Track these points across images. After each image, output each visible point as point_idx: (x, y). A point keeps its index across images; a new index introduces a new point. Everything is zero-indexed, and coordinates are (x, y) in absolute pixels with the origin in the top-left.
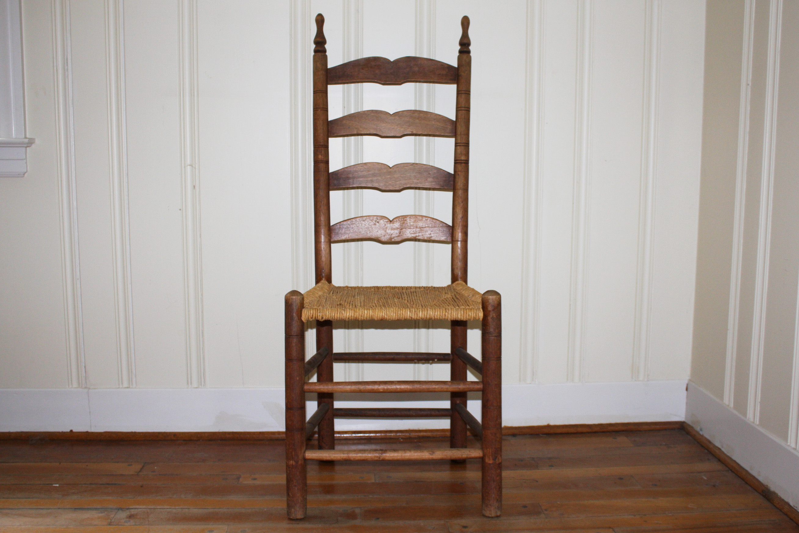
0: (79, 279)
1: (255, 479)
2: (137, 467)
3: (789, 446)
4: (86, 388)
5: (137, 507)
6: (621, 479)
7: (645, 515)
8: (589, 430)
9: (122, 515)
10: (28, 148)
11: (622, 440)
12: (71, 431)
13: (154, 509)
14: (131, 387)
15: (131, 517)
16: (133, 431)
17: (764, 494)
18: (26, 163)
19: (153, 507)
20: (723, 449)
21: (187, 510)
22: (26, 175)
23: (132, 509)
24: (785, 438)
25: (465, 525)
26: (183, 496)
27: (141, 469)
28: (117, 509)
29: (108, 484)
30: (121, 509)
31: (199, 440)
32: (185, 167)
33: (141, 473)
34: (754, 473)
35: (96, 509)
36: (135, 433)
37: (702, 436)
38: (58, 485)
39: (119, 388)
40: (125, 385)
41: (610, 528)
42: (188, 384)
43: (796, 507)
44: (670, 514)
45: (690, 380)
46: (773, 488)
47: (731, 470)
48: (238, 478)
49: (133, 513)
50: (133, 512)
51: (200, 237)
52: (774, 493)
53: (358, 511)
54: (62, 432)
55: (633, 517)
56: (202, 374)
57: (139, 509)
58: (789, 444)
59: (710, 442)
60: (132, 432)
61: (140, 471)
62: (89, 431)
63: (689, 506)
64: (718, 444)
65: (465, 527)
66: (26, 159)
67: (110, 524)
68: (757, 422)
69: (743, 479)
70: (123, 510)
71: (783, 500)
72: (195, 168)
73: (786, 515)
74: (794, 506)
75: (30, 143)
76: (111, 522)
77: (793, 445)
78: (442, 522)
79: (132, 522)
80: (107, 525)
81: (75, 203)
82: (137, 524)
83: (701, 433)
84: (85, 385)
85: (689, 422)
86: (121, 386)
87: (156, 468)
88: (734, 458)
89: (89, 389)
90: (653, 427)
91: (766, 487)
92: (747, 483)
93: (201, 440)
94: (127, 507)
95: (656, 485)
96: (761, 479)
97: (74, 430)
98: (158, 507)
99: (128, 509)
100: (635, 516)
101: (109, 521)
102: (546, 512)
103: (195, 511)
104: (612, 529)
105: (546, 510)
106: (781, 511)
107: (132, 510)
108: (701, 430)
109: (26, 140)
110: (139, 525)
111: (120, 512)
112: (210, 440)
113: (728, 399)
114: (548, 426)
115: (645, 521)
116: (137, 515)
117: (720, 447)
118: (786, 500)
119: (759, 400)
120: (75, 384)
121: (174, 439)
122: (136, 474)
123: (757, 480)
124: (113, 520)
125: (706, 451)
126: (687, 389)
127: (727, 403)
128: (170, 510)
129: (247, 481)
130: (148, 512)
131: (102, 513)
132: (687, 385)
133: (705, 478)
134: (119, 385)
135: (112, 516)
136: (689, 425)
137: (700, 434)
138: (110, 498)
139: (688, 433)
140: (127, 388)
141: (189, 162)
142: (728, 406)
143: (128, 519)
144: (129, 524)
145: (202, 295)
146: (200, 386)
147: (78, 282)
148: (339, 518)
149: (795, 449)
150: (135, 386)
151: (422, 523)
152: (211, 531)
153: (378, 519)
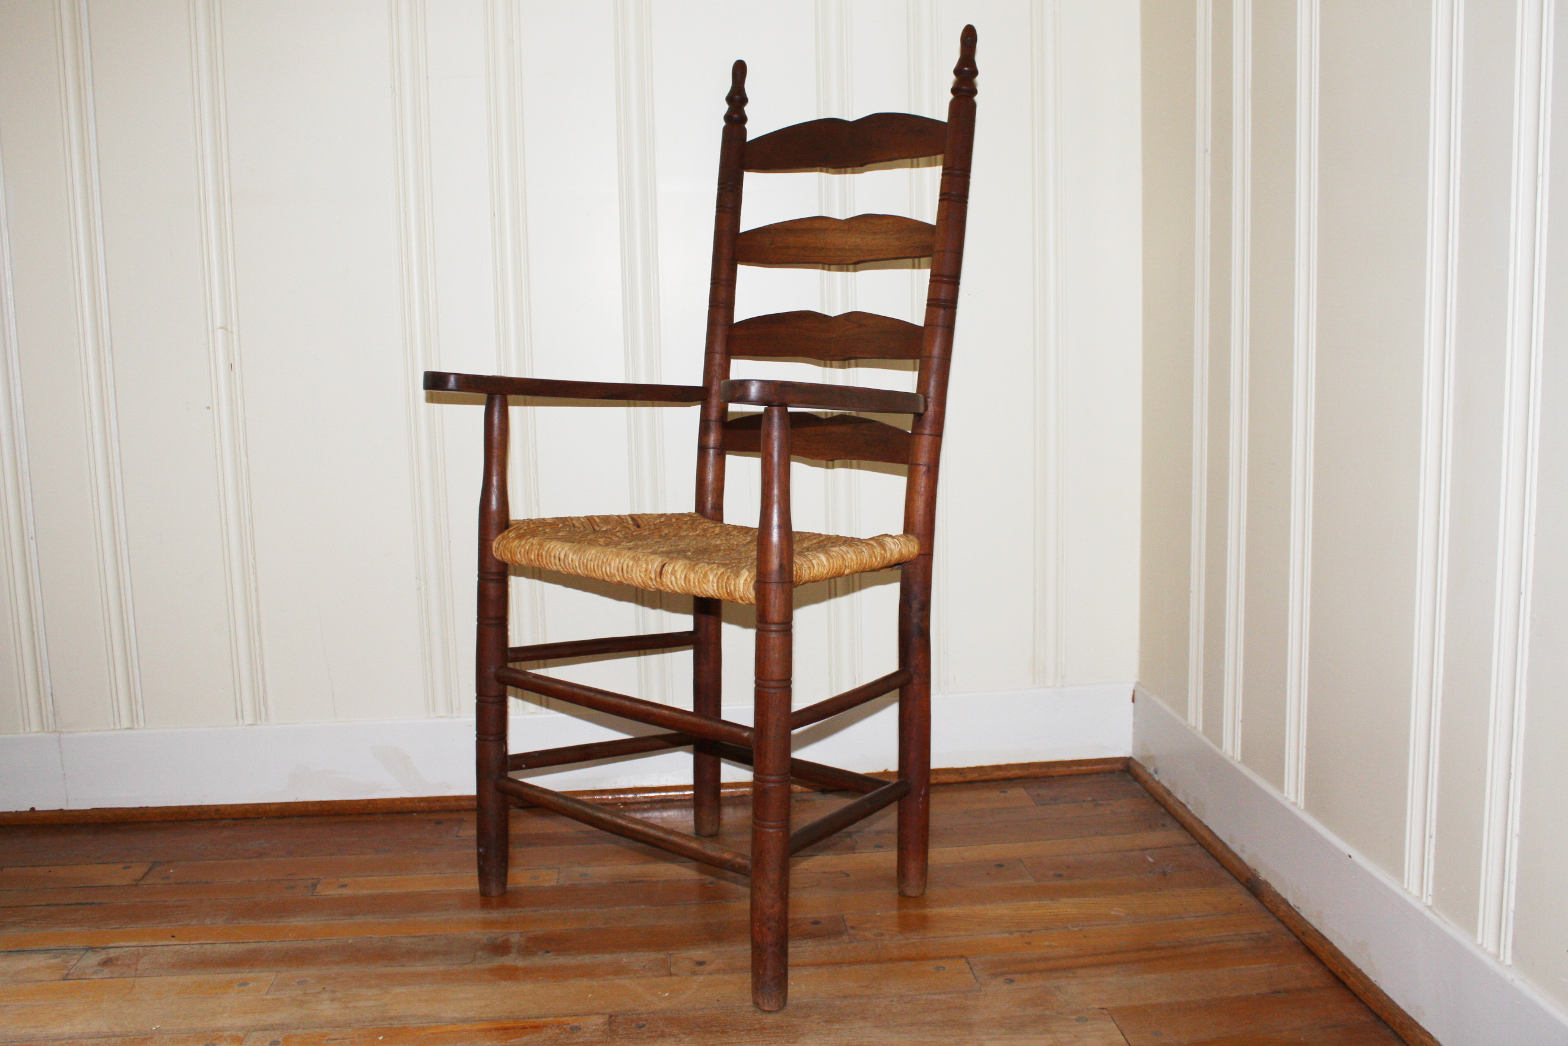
0: (34, 538)
1: (344, 886)
2: (138, 871)
3: (1286, 798)
4: (55, 731)
5: (122, 944)
6: (1000, 866)
7: (1030, 932)
8: (960, 779)
9: (92, 960)
11: (1018, 793)
12: (33, 809)
13: (152, 945)
14: (136, 727)
15: (106, 963)
16: (144, 805)
17: (1249, 885)
19: (149, 944)
20: (1189, 807)
21: (209, 946)
23: (112, 947)
24: (1280, 784)
25: (701, 959)
26: (208, 922)
27: (146, 874)
28: (84, 949)
29: (79, 903)
30: (92, 949)
31: (262, 818)
32: (213, 331)
33: (142, 882)
34: (1235, 848)
35: (47, 951)
36: (147, 808)
37: (1158, 782)
39: (114, 729)
40: (126, 724)
41: (962, 957)
42: (237, 718)
43: (1298, 908)
44: (1076, 929)
45: (1138, 683)
46: (1263, 875)
47: (1200, 844)
48: (314, 886)
49: (111, 955)
50: (112, 953)
51: (247, 455)
52: (1266, 883)
53: (515, 938)
54: (16, 812)
55: (1007, 935)
56: (262, 701)
57: (124, 947)
58: (1286, 795)
59: (1169, 793)
60: (141, 807)
61: (143, 878)
62: (65, 808)
63: (1113, 913)
64: (1181, 797)
65: (700, 963)
67: (65, 977)
68: (1238, 756)
69: (1218, 860)
70: (95, 951)
71: (1279, 895)
72: (232, 333)
73: (1282, 921)
74: (1295, 906)
76: (67, 974)
77: (1292, 798)
78: (662, 955)
79: (106, 972)
80: (59, 980)
81: (20, 402)
82: (114, 976)
83: (1156, 777)
84: (54, 727)
85: (1137, 758)
86: (118, 727)
87: (171, 871)
88: (1206, 821)
89: (62, 732)
90: (1074, 768)
91: (1253, 872)
92: (1223, 866)
93: (264, 818)
94: (104, 946)
95: (1060, 876)
96: (1245, 857)
97: (37, 809)
98: (160, 942)
99: (104, 948)
100: (1011, 933)
101: (66, 972)
102: (852, 932)
103: (226, 948)
104: (966, 958)
105: (852, 928)
106: (1273, 914)
107: (112, 950)
108: (1156, 772)
110: (118, 977)
111: (90, 953)
112: (282, 816)
113: (1195, 718)
115: (1029, 943)
116: (117, 959)
117: (1183, 801)
118: (1284, 895)
119: (1240, 719)
120: (35, 726)
121: (217, 816)
122: (135, 883)
123: (1240, 860)
124: (72, 971)
125: (1163, 810)
126: (1133, 701)
127: (1193, 724)
128: (182, 946)
129: (329, 891)
130: (139, 954)
131: (56, 957)
132: (1134, 691)
133: (1151, 860)
134: (114, 724)
135: (73, 963)
136: (1137, 763)
137: (1154, 780)
138: (77, 929)
139: (1136, 778)
140: (130, 728)
141: (219, 322)
142: (1195, 728)
143: (99, 968)
144: (100, 976)
146: (259, 722)
147: (33, 542)
148: (479, 953)
149: (1295, 804)
150: (142, 724)
151: (624, 958)
152: (244, 983)
153: (548, 952)
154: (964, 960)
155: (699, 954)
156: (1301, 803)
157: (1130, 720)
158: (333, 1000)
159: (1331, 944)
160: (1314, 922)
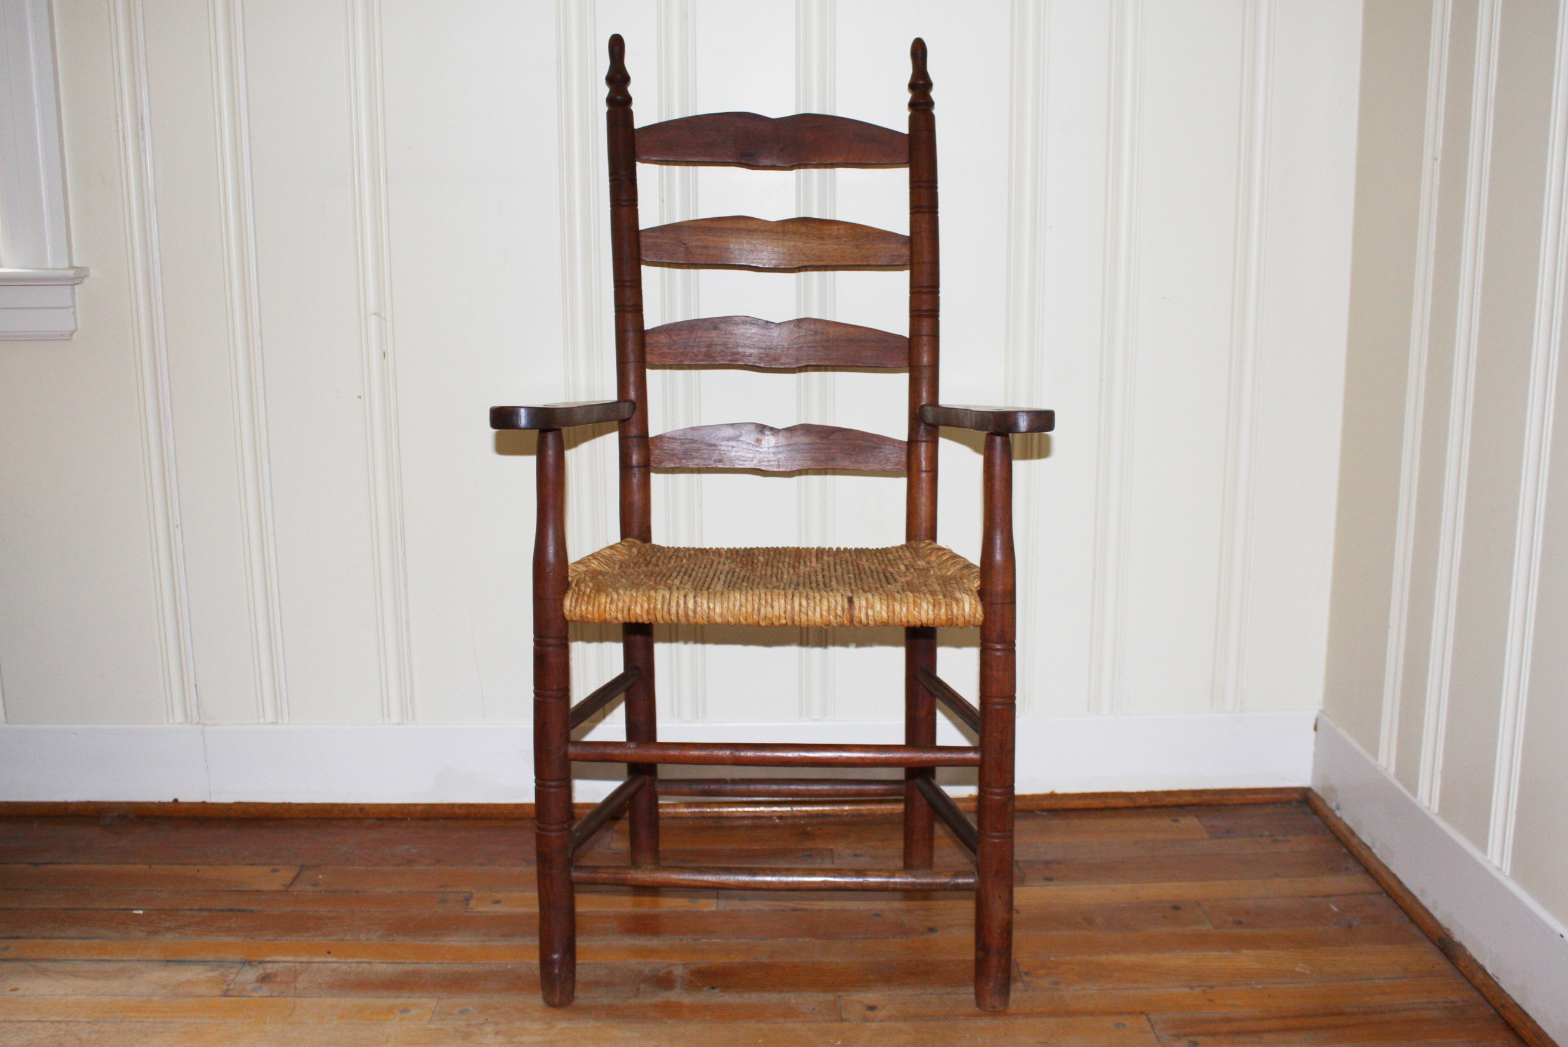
0: (179, 527)
1: (497, 902)
2: (286, 875)
3: (1489, 862)
4: (198, 723)
5: (279, 958)
6: (1176, 908)
7: (1212, 987)
8: (1131, 804)
9: (250, 975)
10: (76, 287)
11: (1189, 822)
12: (176, 801)
13: (309, 963)
14: (280, 721)
15: (265, 979)
16: (287, 801)
17: (1442, 946)
18: (74, 314)
19: (305, 959)
20: (1375, 851)
21: (366, 966)
22: (75, 336)
23: (269, 962)
24: (1482, 843)
25: (872, 1003)
26: (363, 937)
27: (296, 878)
28: (241, 962)
29: (231, 910)
30: (250, 963)
31: (406, 819)
32: (366, 317)
33: (291, 889)
34: (1427, 902)
35: (204, 962)
36: (290, 804)
37: (1340, 819)
38: (141, 912)
39: (258, 723)
40: (270, 717)
41: (1142, 1013)
42: (383, 716)
43: (1497, 978)
44: (1260, 987)
45: (1322, 711)
46: (1458, 937)
47: (1386, 893)
48: (467, 900)
49: (269, 971)
50: (270, 968)
51: (398, 447)
52: (1460, 945)
53: (679, 971)
54: (160, 802)
55: (1187, 990)
56: (409, 700)
57: (281, 962)
58: (1489, 857)
59: (1353, 833)
60: (284, 804)
61: (292, 884)
62: (208, 800)
63: (1297, 969)
64: (1366, 838)
65: (872, 1008)
66: (74, 306)
67: (226, 994)
68: (1435, 808)
69: (1406, 913)
70: (251, 965)
71: (1475, 961)
72: (385, 319)
73: (1478, 990)
74: (1493, 975)
75: (78, 277)
76: (228, 990)
77: (1496, 863)
78: (830, 997)
79: (265, 990)
80: (220, 996)
82: (274, 994)
83: (1338, 814)
84: (198, 719)
85: (1318, 790)
86: (262, 721)
87: (320, 877)
88: (1393, 868)
89: (205, 725)
90: (1250, 797)
91: (1446, 932)
92: (1412, 920)
93: (409, 819)
94: (260, 959)
95: (1240, 923)
96: (1437, 915)
97: (181, 800)
98: (317, 959)
99: (261, 962)
100: (1192, 988)
101: (225, 987)
102: (1026, 979)
103: (382, 968)
104: (1147, 1015)
105: (1027, 974)
106: (1469, 981)
107: (269, 966)
108: (1338, 808)
109: (71, 273)
110: (278, 996)
111: (247, 967)
112: (426, 819)
113: (1387, 760)
114: (1053, 795)
115: (1211, 1001)
116: (275, 975)
117: (1369, 843)
118: (1481, 961)
119: (1440, 768)
120: (179, 717)
121: (360, 815)
122: (283, 889)
123: (1432, 917)
124: (232, 986)
125: (1344, 850)
126: (1315, 729)
127: (1384, 765)
128: (339, 964)
129: (483, 908)
130: (296, 970)
131: (214, 970)
132: (1317, 720)
133: (1335, 909)
134: (258, 717)
135: (232, 977)
136: (1317, 796)
137: (1335, 816)
138: (232, 939)
139: (1315, 811)
140: (274, 723)
141: (372, 307)
142: (1386, 770)
143: (258, 985)
144: (260, 993)
145: (404, 554)
146: (406, 721)
147: (178, 531)
148: (642, 986)
149: (1499, 869)
150: (287, 719)
151: (792, 998)
152: (405, 1010)
153: (713, 988)
154: (1143, 1018)
155: (870, 997)
156: (1507, 868)
157: (1310, 748)
158: (497, 1033)
159: (1534, 1022)
160: (1517, 997)
